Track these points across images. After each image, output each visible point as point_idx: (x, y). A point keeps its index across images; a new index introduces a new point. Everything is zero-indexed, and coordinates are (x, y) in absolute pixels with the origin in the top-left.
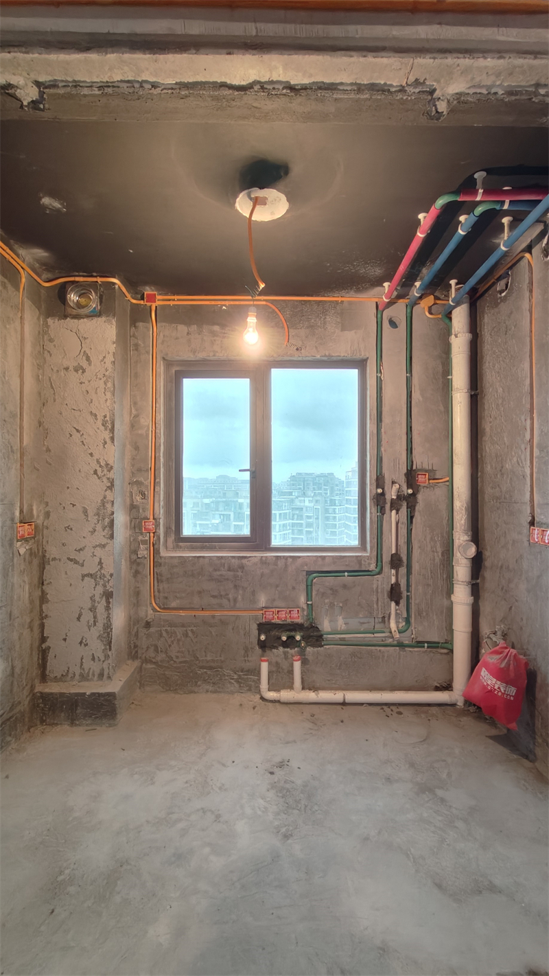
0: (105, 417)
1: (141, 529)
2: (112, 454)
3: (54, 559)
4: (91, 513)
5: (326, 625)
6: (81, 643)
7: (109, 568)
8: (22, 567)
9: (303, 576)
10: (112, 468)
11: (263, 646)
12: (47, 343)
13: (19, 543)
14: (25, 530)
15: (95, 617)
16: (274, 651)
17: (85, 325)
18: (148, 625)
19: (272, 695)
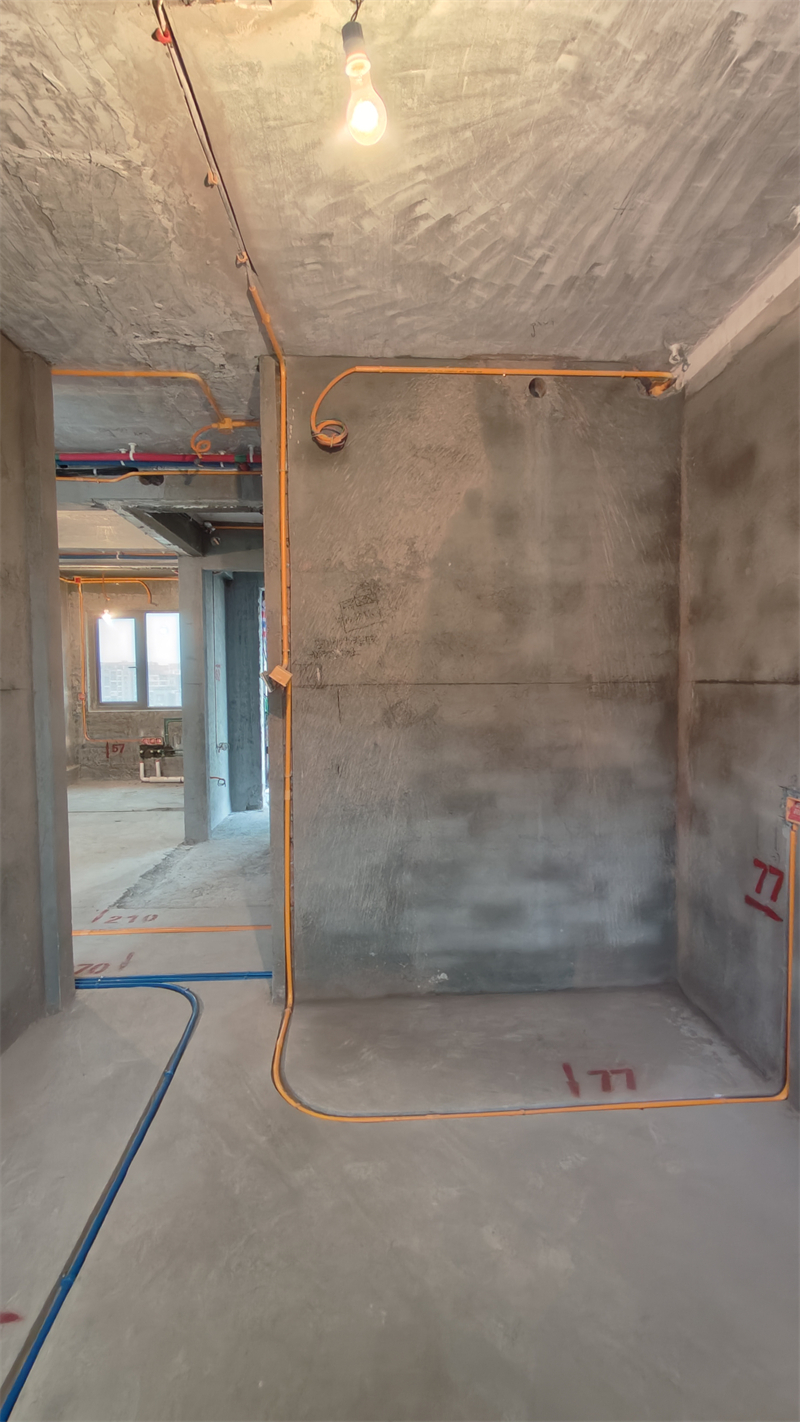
1: (78, 699)
5: (177, 746)
9: (163, 722)
11: (143, 756)
16: (149, 759)
18: (83, 747)
19: (145, 779)
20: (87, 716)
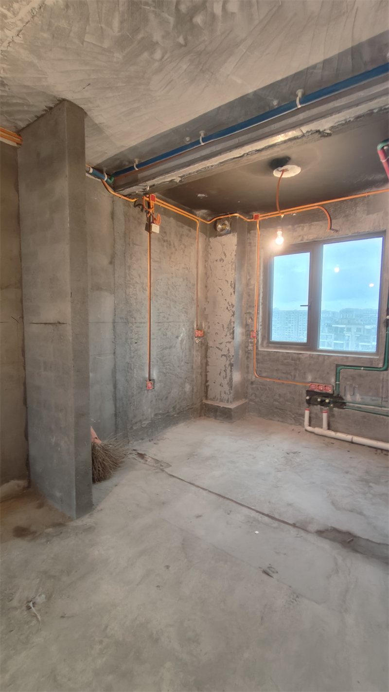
0: (232, 282)
1: (250, 336)
2: (234, 299)
3: (211, 347)
4: (225, 326)
5: (348, 398)
6: (220, 385)
7: (232, 353)
8: (198, 348)
9: (334, 367)
10: (234, 306)
11: (309, 402)
12: (209, 249)
13: (196, 339)
14: (199, 333)
15: (226, 374)
16: (315, 406)
17: (224, 239)
18: (252, 383)
19: (310, 429)
20: (257, 354)
